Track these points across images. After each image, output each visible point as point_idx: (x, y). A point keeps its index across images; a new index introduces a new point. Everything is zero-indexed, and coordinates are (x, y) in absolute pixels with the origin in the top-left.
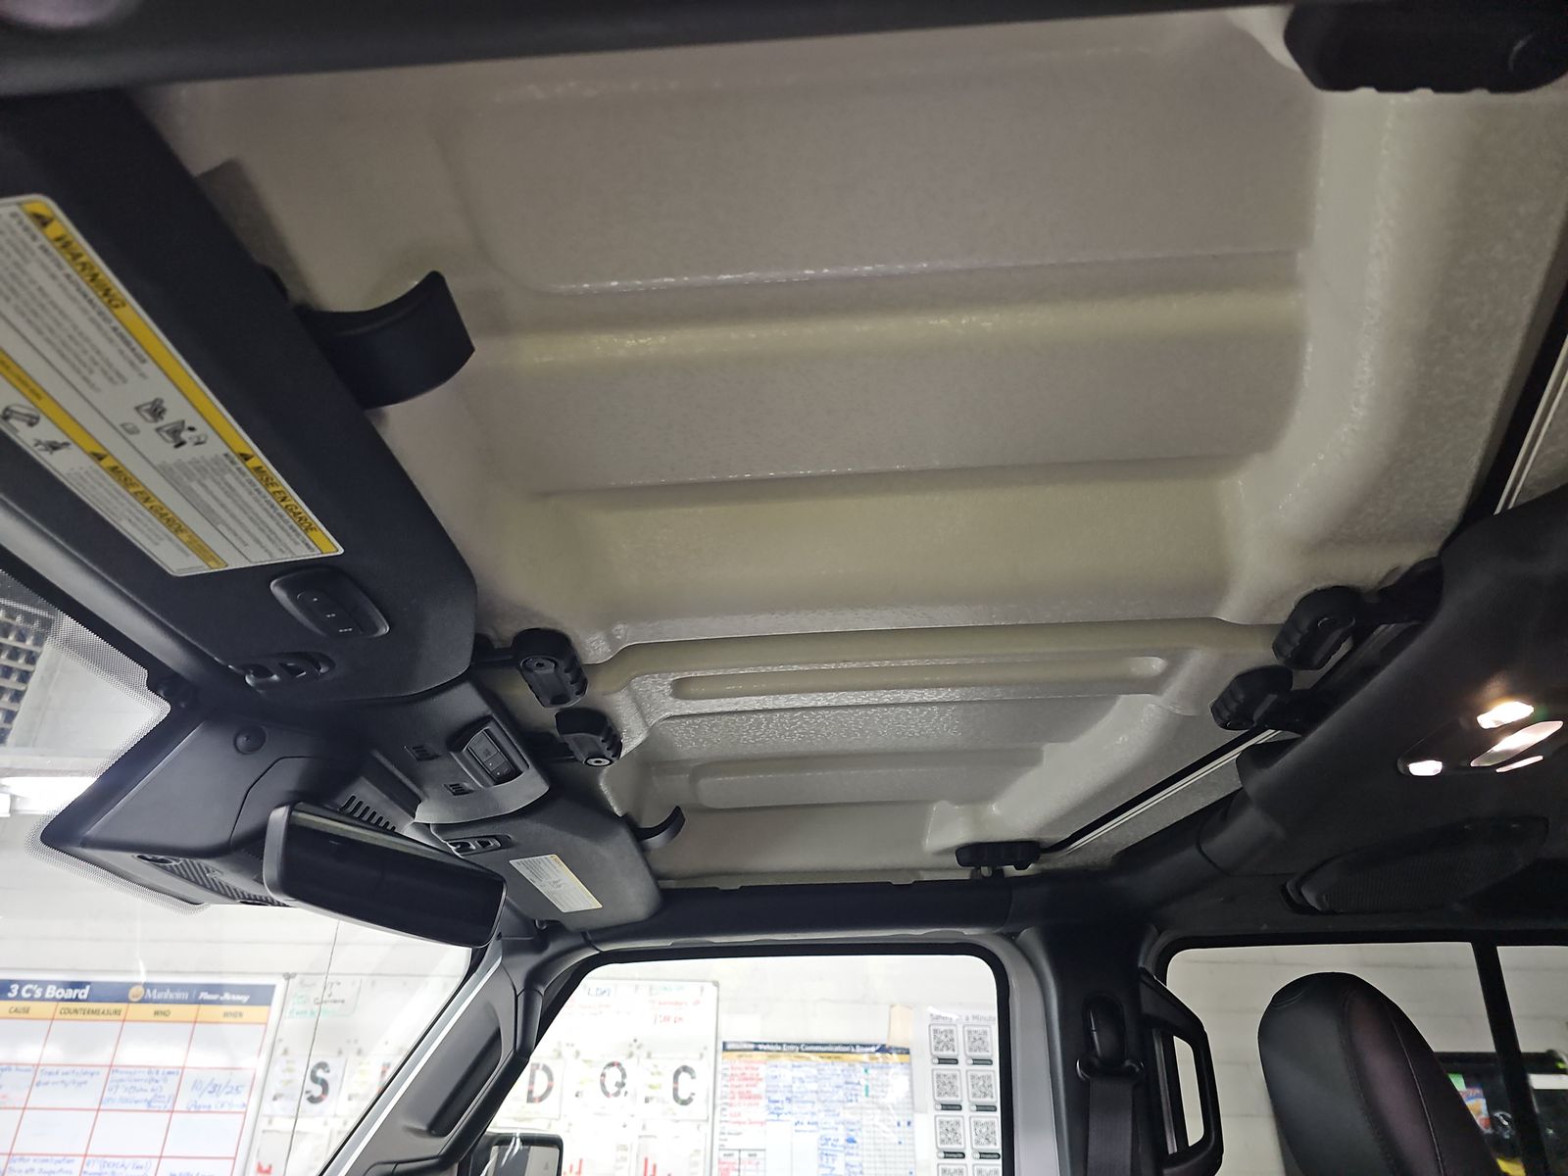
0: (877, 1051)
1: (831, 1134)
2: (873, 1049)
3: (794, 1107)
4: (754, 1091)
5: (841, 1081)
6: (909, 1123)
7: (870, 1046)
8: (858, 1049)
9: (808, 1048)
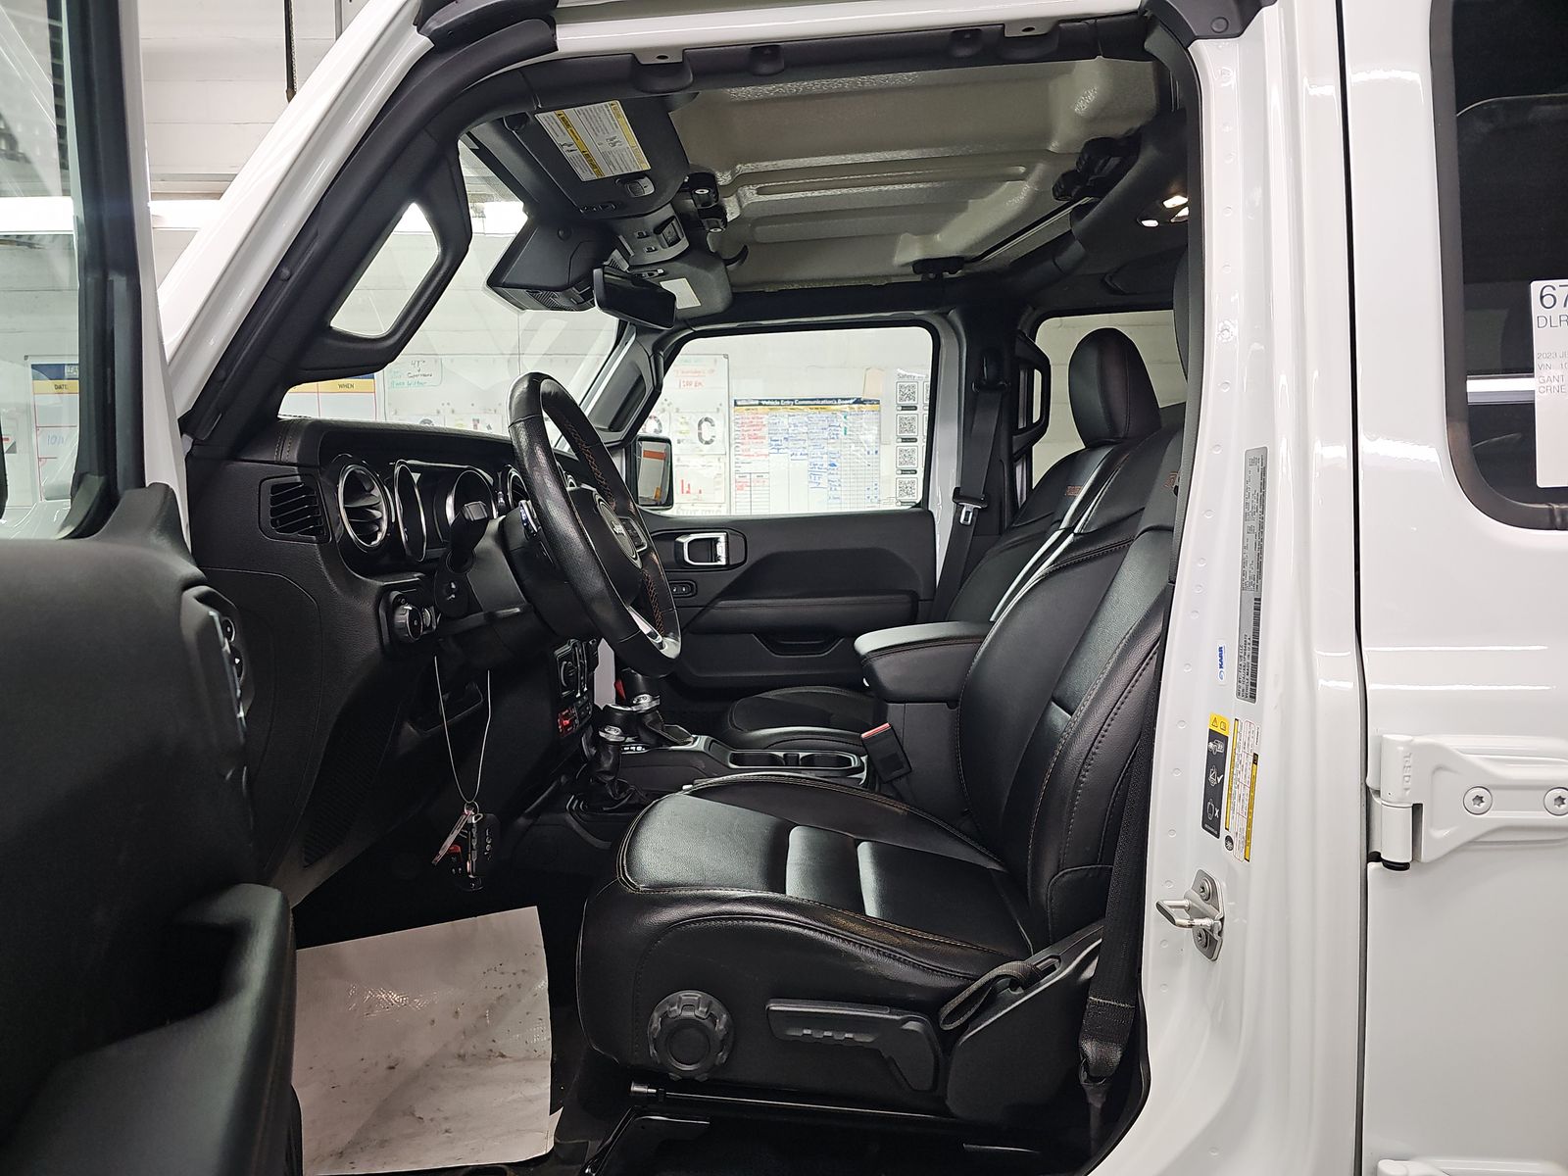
0: (854, 403)
1: (819, 461)
2: (851, 401)
3: (791, 444)
4: (759, 434)
5: (826, 425)
6: (876, 452)
7: (849, 399)
8: (840, 402)
9: (800, 403)
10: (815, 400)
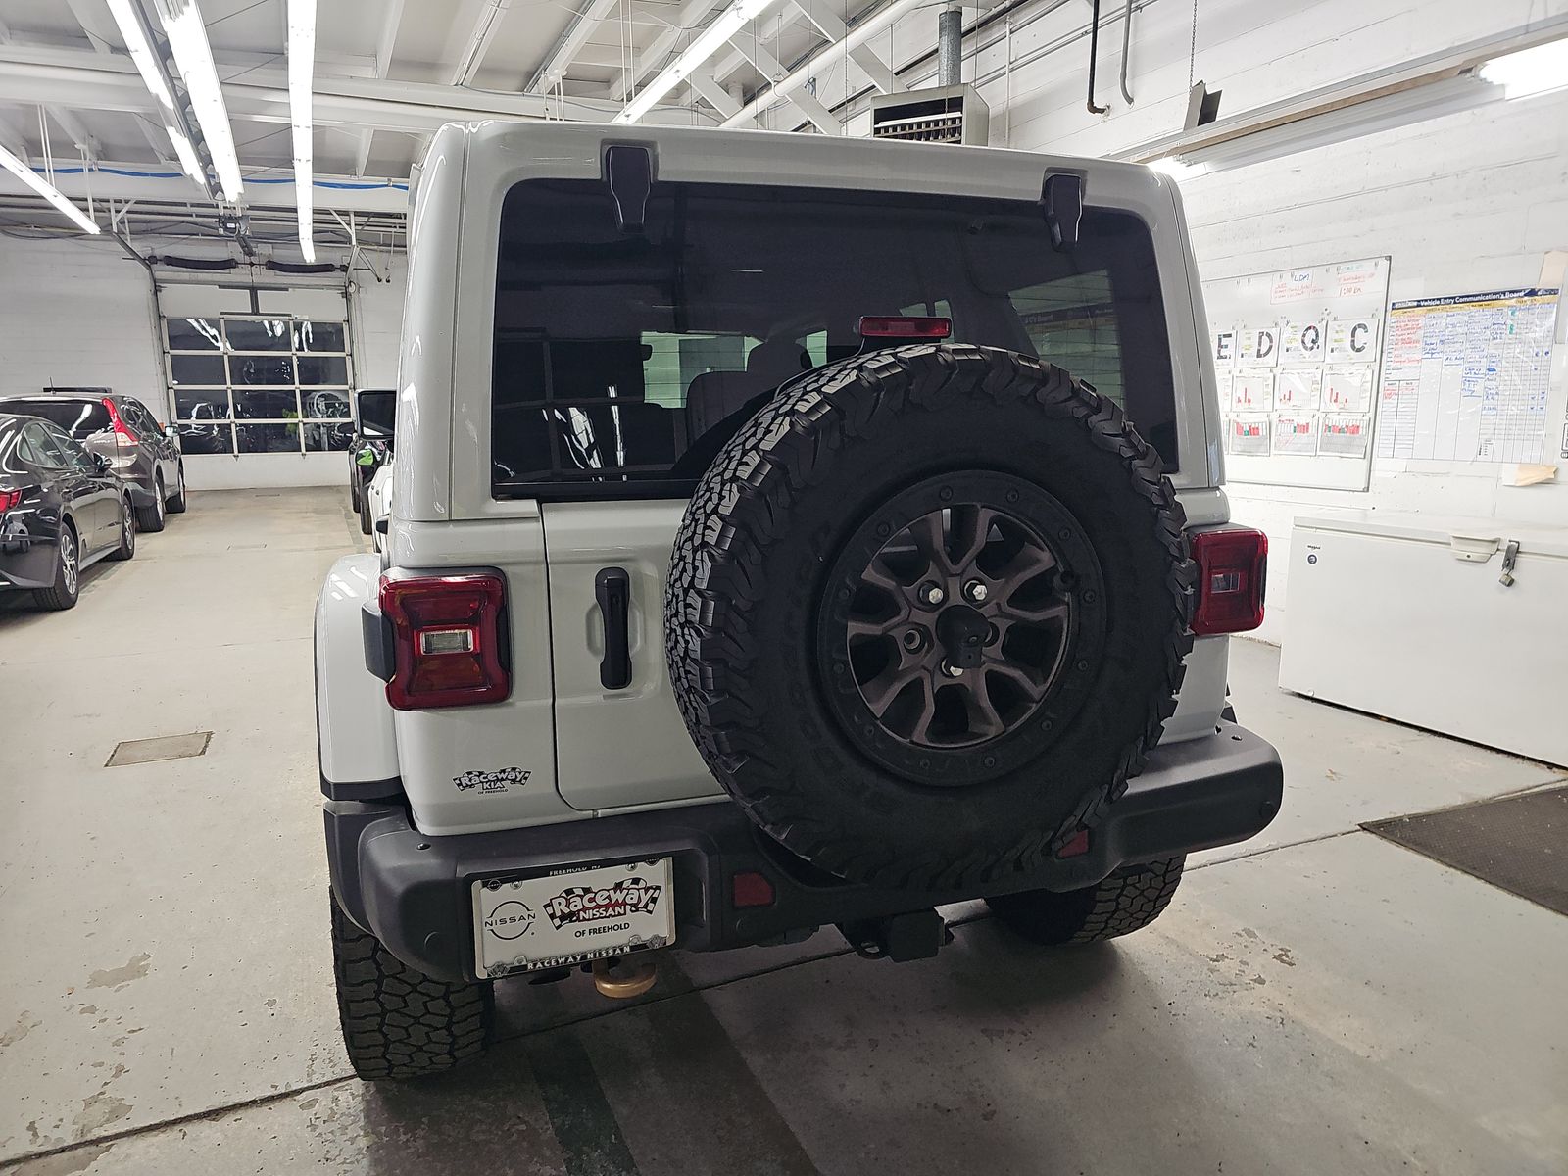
0: (1525, 295)
1: (1476, 366)
2: (1522, 294)
3: (1446, 348)
4: (1414, 337)
5: (1489, 323)
6: (1546, 353)
7: (1520, 291)
8: (1508, 295)
9: (1461, 300)
10: (1479, 295)
